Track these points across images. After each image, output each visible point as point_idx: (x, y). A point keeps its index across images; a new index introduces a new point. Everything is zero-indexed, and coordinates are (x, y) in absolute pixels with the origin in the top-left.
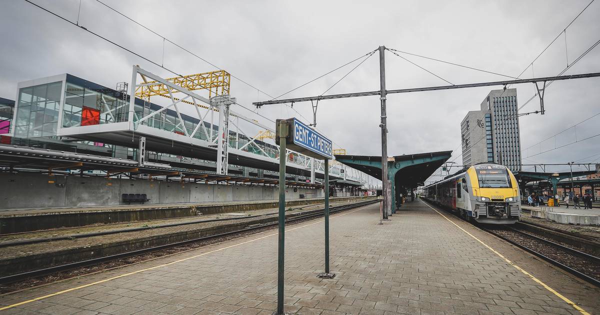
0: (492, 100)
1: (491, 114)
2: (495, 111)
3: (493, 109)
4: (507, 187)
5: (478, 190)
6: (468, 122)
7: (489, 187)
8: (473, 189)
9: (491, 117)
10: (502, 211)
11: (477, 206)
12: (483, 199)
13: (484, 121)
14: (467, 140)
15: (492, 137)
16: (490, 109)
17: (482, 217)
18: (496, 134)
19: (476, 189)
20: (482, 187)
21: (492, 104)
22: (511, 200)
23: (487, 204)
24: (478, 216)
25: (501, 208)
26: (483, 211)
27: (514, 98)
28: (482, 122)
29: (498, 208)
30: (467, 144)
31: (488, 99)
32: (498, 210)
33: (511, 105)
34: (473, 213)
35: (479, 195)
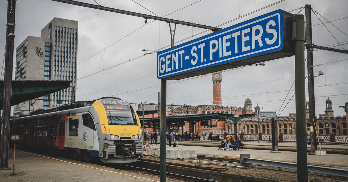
0: (54, 28)
1: (51, 44)
2: (56, 41)
3: (54, 38)
4: (132, 124)
5: (107, 127)
6: (26, 48)
7: (116, 124)
8: (102, 126)
9: (51, 47)
10: (131, 149)
11: (106, 145)
12: (112, 137)
13: (43, 50)
14: (22, 69)
15: (50, 68)
16: (51, 38)
17: (111, 157)
18: (55, 66)
19: (105, 126)
20: (111, 124)
21: (54, 33)
22: (136, 137)
23: (116, 142)
24: (107, 156)
25: (130, 146)
26: (111, 150)
27: (75, 31)
28: (41, 51)
29: (127, 146)
30: (22, 74)
31: (50, 26)
32: (127, 149)
33: (72, 37)
34: (101, 153)
35: (108, 133)
